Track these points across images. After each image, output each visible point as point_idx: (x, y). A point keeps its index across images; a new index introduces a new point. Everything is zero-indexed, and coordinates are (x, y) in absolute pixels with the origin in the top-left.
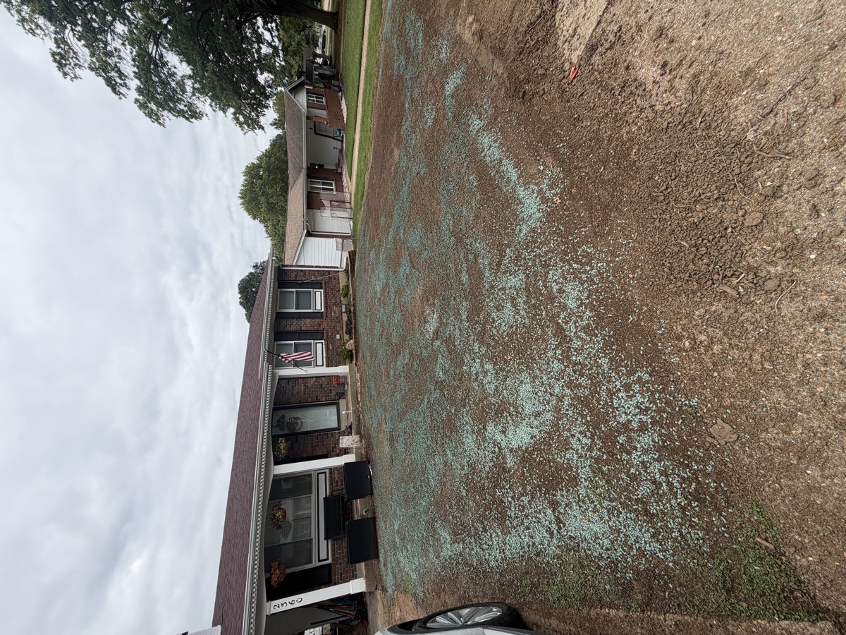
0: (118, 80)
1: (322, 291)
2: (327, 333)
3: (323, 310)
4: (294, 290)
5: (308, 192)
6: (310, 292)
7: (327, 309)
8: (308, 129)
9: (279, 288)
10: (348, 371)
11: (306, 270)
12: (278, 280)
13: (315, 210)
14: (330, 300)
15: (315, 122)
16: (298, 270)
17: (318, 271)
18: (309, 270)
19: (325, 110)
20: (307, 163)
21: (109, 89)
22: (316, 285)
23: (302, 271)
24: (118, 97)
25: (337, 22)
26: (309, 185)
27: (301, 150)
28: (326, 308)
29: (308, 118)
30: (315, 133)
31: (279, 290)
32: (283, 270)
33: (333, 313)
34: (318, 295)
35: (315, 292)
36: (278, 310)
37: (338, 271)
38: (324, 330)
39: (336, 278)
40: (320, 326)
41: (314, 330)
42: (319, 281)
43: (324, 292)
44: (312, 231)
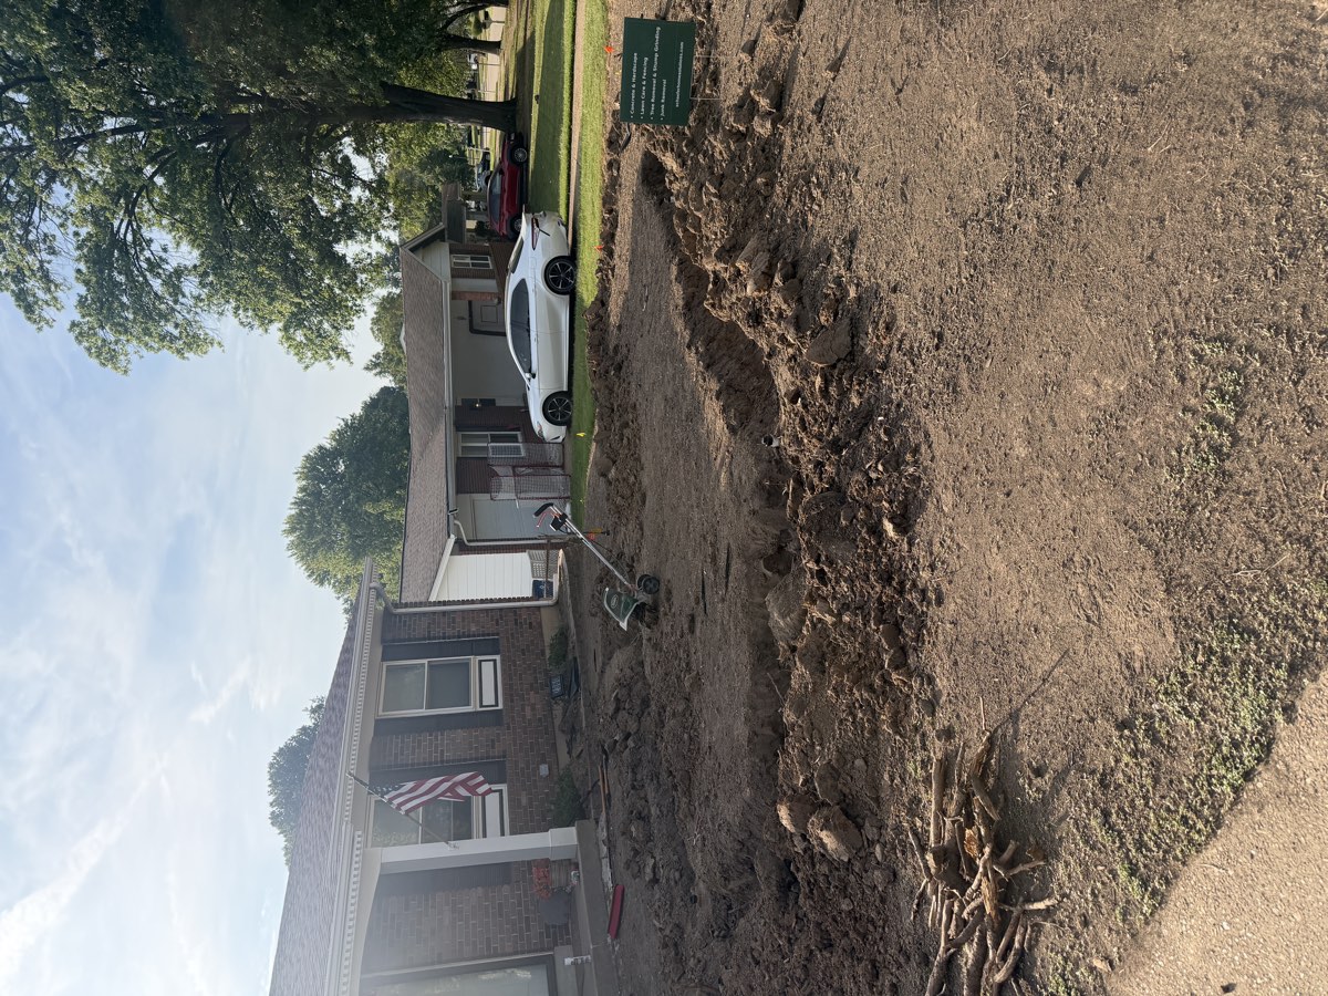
0: (41, 294)
1: (498, 657)
2: (515, 763)
3: (500, 707)
4: (425, 661)
5: (458, 458)
6: (467, 665)
7: (511, 701)
8: (456, 318)
9: (383, 659)
10: (575, 841)
11: (454, 612)
12: (383, 641)
13: (476, 495)
14: (521, 679)
15: (470, 303)
16: (434, 613)
17: (487, 610)
18: (463, 611)
19: (493, 278)
20: (455, 399)
21: (21, 313)
22: (483, 645)
23: (444, 613)
24: (35, 326)
25: (513, 117)
26: (462, 444)
27: (439, 368)
28: (509, 698)
29: (454, 295)
30: (473, 330)
31: (385, 664)
32: (396, 615)
33: (528, 709)
34: (488, 668)
35: (480, 661)
36: (381, 713)
37: (538, 608)
38: (504, 757)
39: (534, 624)
40: (493, 747)
41: (476, 759)
42: (488, 635)
43: (503, 661)
44: (469, 541)
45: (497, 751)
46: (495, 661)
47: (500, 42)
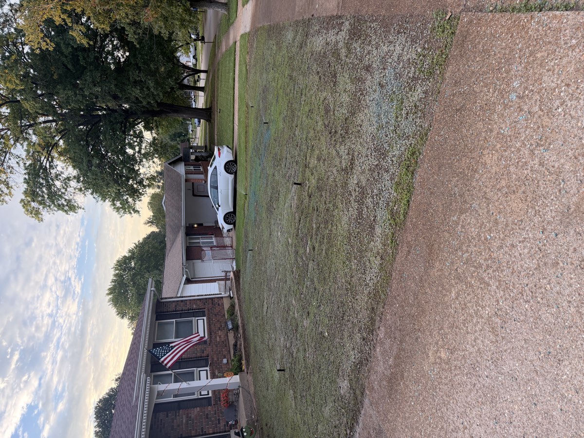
1: (205, 318)
2: (213, 359)
3: (206, 337)
4: (174, 320)
5: (187, 247)
6: (191, 321)
7: (211, 334)
8: (187, 190)
9: (156, 320)
10: (239, 381)
11: (186, 300)
12: (156, 312)
13: (195, 261)
14: (215, 325)
15: (193, 183)
16: (178, 301)
17: (200, 299)
18: (190, 300)
20: (186, 224)
22: (199, 313)
23: (182, 301)
25: (210, 114)
26: (188, 241)
27: (179, 210)
28: (210, 333)
29: (186, 180)
30: (194, 195)
31: (157, 322)
32: (162, 302)
33: (218, 338)
34: (201, 322)
35: (198, 320)
36: (155, 341)
37: (222, 298)
38: (208, 356)
39: (220, 304)
40: (203, 353)
41: (196, 357)
42: (201, 309)
43: (207, 319)
44: (192, 278)
45: (205, 355)
46: (204, 319)
47: (204, 87)
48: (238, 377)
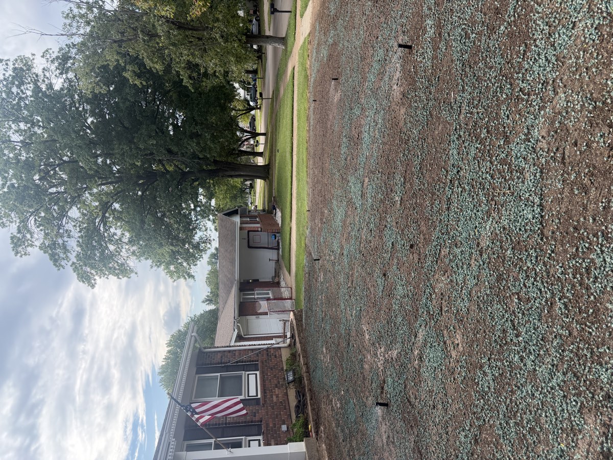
0: (62, 255)
1: (258, 373)
2: (267, 425)
3: (259, 396)
4: (219, 374)
5: (240, 302)
6: (241, 377)
7: (265, 393)
8: (241, 239)
9: (197, 373)
10: (304, 450)
11: (235, 351)
12: (197, 365)
13: (248, 317)
14: (270, 382)
15: (248, 232)
16: (224, 351)
17: (252, 349)
18: (240, 350)
19: (259, 223)
20: (240, 279)
21: (52, 263)
22: (250, 366)
23: (229, 351)
24: (57, 268)
26: (242, 297)
27: (233, 262)
28: (264, 391)
29: (241, 229)
30: (249, 247)
31: (197, 376)
32: (204, 353)
33: (274, 398)
34: (252, 378)
35: (248, 374)
36: (193, 399)
37: (280, 348)
38: (261, 421)
39: (277, 356)
40: (255, 416)
41: (245, 422)
42: (253, 361)
43: (260, 374)
44: (244, 335)
45: (257, 418)
46: (256, 374)
47: (263, 152)
48: (303, 444)
